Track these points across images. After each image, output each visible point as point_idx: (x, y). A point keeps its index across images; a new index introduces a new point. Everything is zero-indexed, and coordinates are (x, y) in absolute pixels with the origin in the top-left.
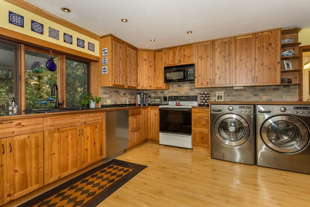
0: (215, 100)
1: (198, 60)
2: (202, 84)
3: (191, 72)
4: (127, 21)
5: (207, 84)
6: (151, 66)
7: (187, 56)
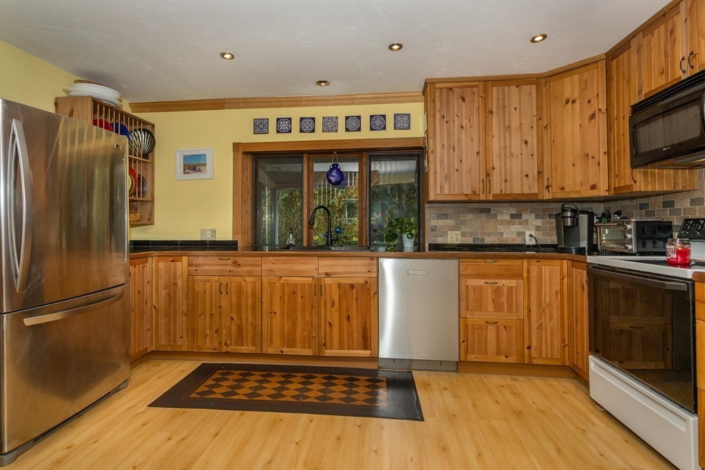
4: (401, 46)
6: (593, 116)
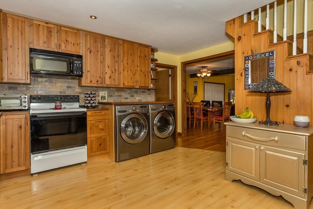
0: (99, 100)
1: (86, 53)
2: (91, 81)
3: (79, 65)
5: (98, 83)
7: (71, 43)
